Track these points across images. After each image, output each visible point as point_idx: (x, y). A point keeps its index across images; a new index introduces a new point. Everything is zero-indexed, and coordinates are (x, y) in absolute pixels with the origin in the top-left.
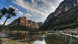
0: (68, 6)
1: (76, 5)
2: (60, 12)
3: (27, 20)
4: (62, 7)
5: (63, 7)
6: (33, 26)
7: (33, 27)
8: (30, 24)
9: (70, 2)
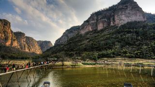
0: (103, 23)
1: (114, 23)
2: (91, 29)
3: (12, 32)
4: (93, 22)
5: (95, 21)
6: (26, 48)
7: (27, 50)
8: (19, 42)
9: (106, 17)
